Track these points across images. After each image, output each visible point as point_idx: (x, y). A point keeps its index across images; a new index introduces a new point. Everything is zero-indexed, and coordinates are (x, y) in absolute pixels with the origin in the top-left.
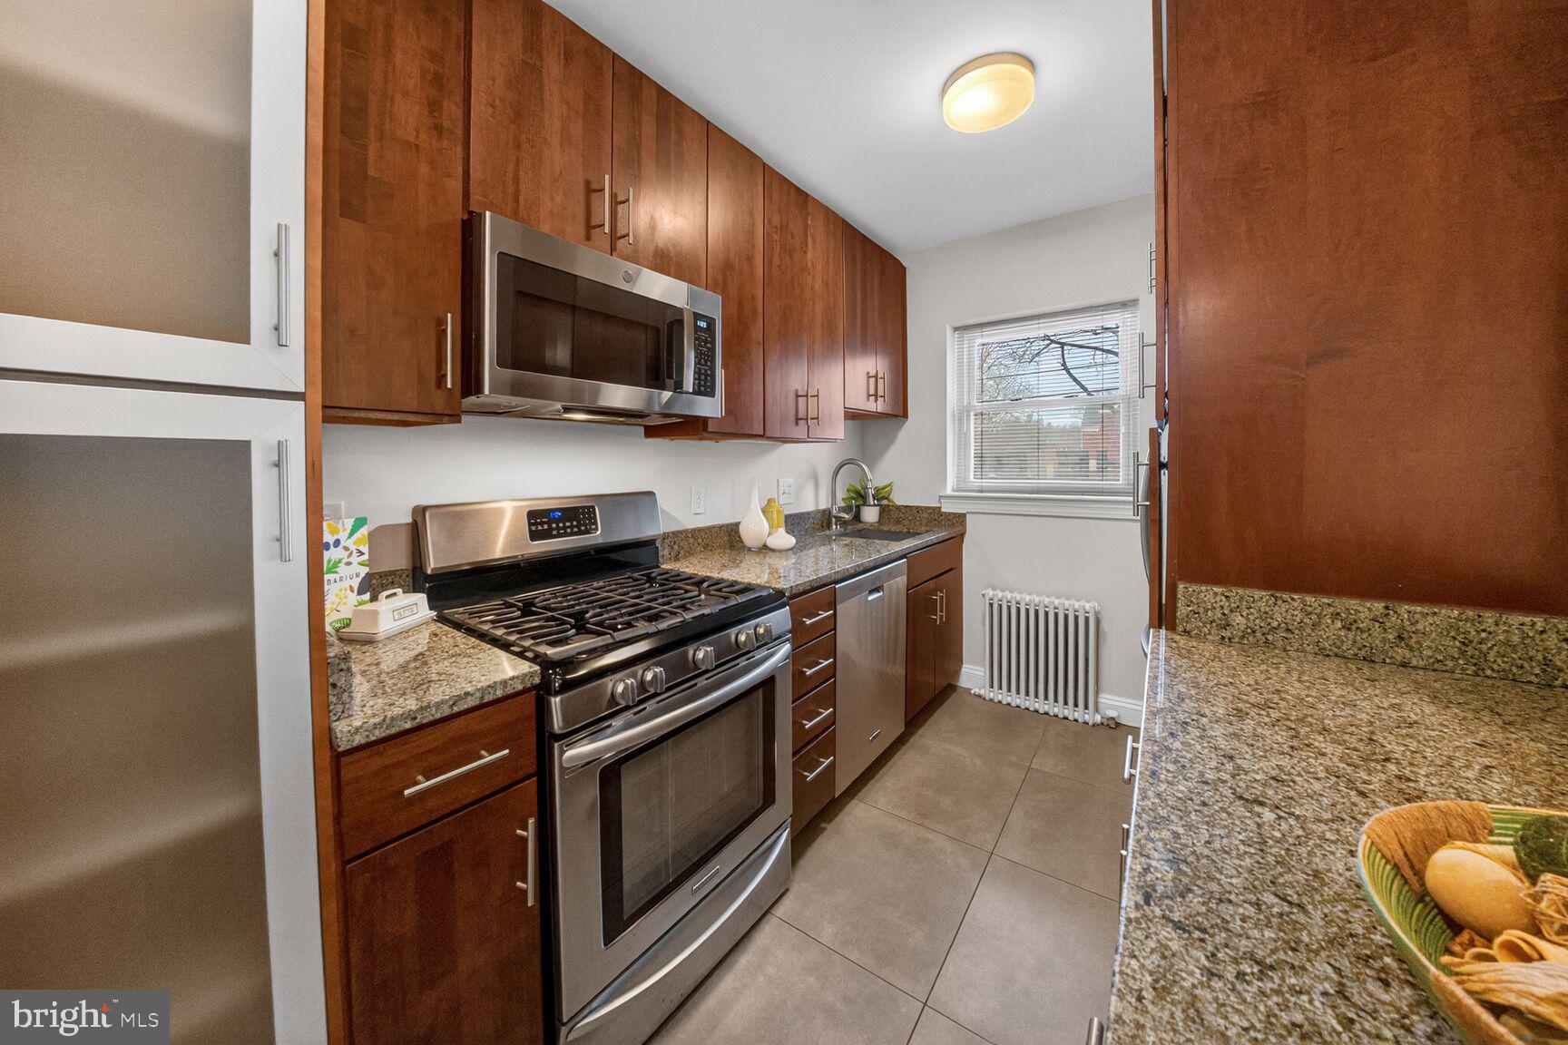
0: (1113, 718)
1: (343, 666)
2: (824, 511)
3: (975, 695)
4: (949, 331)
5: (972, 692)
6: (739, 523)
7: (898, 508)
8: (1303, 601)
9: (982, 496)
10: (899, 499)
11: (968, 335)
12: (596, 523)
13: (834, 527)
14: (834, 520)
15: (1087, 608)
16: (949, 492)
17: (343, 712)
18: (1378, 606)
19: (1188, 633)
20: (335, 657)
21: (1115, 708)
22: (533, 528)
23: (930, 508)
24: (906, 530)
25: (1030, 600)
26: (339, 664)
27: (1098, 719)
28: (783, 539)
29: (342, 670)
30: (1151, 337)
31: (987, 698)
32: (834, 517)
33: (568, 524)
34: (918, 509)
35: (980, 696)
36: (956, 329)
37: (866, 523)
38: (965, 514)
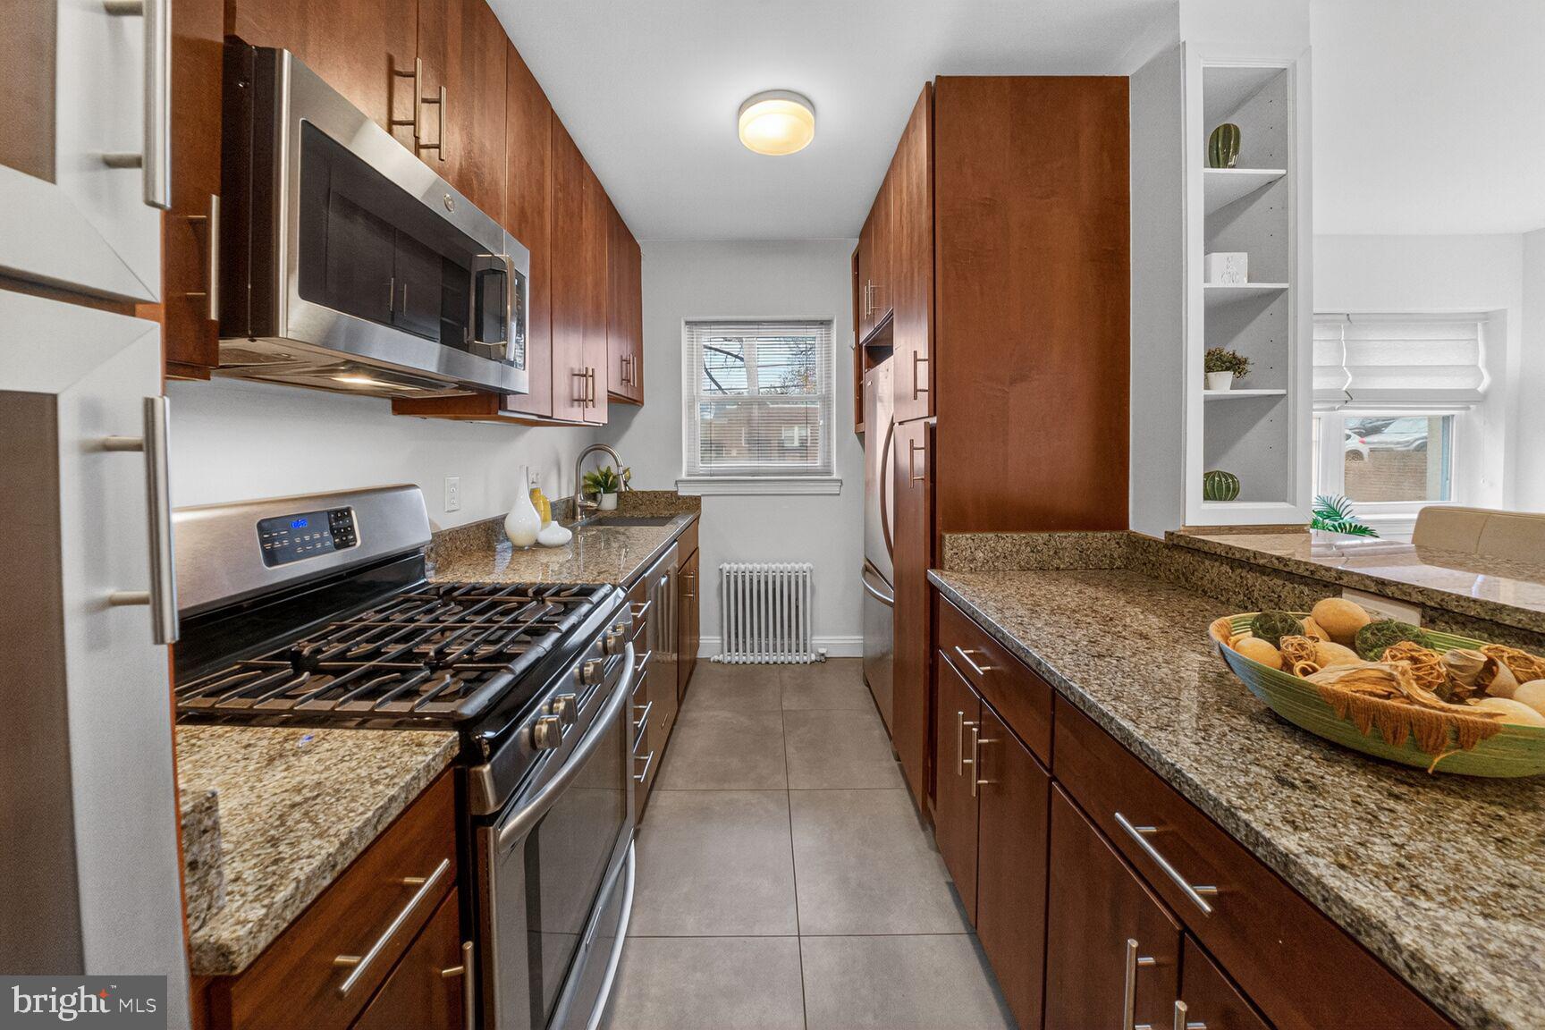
0: (823, 655)
1: (208, 823)
2: (568, 501)
3: (714, 661)
4: (683, 323)
5: (712, 660)
6: (504, 517)
7: (635, 494)
8: (1012, 537)
9: (713, 479)
10: (637, 485)
11: (696, 330)
12: (354, 534)
13: (579, 517)
14: (579, 510)
15: (805, 568)
16: (684, 476)
17: (209, 908)
18: (1045, 535)
19: (951, 568)
20: (193, 811)
21: (824, 646)
22: (268, 546)
23: (668, 492)
24: (649, 516)
25: (761, 569)
26: (200, 822)
27: (813, 657)
28: (558, 533)
29: (205, 831)
30: (924, 353)
31: (726, 662)
32: (580, 506)
33: (317, 536)
34: (656, 494)
35: (719, 662)
36: (687, 323)
37: (606, 511)
38: (700, 497)
